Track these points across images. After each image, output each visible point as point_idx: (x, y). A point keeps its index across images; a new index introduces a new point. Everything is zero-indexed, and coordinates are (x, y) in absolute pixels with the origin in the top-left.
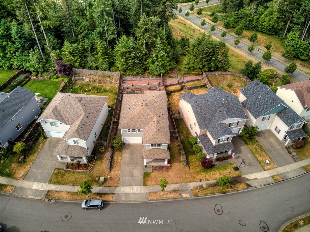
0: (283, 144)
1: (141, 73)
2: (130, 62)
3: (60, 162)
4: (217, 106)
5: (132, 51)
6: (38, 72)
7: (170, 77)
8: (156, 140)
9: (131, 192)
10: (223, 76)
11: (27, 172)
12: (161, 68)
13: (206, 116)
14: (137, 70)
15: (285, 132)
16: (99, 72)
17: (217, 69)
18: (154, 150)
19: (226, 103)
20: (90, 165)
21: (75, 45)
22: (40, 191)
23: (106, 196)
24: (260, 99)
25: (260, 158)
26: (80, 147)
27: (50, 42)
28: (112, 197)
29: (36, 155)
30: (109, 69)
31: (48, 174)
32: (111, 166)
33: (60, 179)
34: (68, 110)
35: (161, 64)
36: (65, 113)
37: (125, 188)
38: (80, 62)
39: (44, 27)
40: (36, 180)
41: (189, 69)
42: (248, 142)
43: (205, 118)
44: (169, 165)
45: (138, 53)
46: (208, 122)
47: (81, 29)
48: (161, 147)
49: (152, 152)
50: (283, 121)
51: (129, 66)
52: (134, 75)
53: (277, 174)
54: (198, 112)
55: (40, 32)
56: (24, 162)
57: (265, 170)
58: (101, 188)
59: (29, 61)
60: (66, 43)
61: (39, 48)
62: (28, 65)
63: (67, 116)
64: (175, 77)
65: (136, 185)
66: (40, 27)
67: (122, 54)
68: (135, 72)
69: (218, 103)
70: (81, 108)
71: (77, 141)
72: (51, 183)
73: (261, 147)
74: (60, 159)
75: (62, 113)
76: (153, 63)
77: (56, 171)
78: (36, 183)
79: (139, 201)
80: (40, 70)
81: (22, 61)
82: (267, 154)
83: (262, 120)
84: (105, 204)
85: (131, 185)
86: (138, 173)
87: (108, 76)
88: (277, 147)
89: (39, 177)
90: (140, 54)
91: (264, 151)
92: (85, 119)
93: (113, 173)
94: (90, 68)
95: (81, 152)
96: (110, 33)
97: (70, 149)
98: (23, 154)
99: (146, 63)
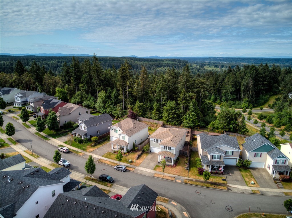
0: (272, 177)
1: (177, 125)
2: (171, 116)
3: (112, 150)
4: (219, 139)
5: (173, 110)
6: (118, 117)
7: (198, 130)
8: (167, 144)
9: (144, 170)
10: (242, 138)
11: (93, 151)
12: (191, 123)
13: (209, 143)
14: (175, 122)
15: (272, 165)
16: (152, 121)
17: (236, 131)
18: (166, 152)
19: (226, 139)
20: (127, 154)
21: (142, 104)
22: (96, 158)
23: (130, 168)
24: (254, 141)
25: (247, 180)
26: (125, 141)
27: (129, 100)
28: (133, 169)
29: (101, 146)
30: (158, 119)
31: (103, 153)
32: (138, 158)
33: (109, 156)
34: (126, 124)
35: (191, 120)
36: (124, 125)
37: (142, 168)
38: (142, 113)
39: (129, 92)
40: (96, 154)
41: (214, 128)
42: (242, 170)
43: (208, 144)
44: (174, 165)
45: (177, 111)
46: (209, 146)
47: (148, 97)
48: (170, 151)
49: (164, 153)
50: (270, 156)
51: (170, 119)
52: (173, 125)
53: (258, 190)
54: (203, 140)
55: (126, 95)
56: (94, 147)
57: (248, 186)
58: (128, 164)
59: (116, 110)
60: (138, 102)
61: (123, 104)
62: (114, 112)
63: (124, 127)
64: (202, 132)
65: (148, 169)
66: (127, 92)
67: (167, 110)
68: (173, 123)
69: (220, 138)
70: (132, 124)
71: (124, 137)
72: (103, 157)
73: (252, 175)
74: (112, 149)
75: (122, 125)
76: (186, 119)
77: (108, 153)
78: (95, 155)
79: (148, 175)
80: (120, 116)
81: (112, 110)
82: (255, 179)
83: (255, 156)
84: (126, 171)
85: (146, 168)
86: (153, 165)
87: (156, 124)
88: (266, 178)
89: (99, 153)
90: (178, 112)
91: (254, 178)
92: (132, 129)
93: (138, 161)
94: (147, 118)
95: (124, 144)
96: (164, 100)
97: (119, 142)
98: (95, 143)
99: (181, 118)
